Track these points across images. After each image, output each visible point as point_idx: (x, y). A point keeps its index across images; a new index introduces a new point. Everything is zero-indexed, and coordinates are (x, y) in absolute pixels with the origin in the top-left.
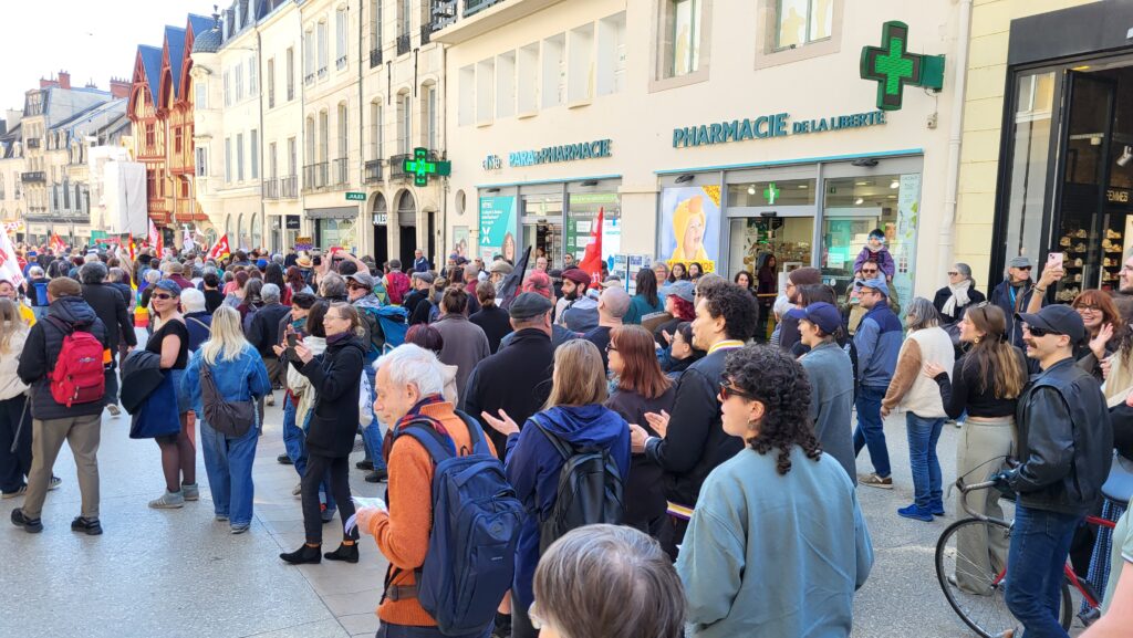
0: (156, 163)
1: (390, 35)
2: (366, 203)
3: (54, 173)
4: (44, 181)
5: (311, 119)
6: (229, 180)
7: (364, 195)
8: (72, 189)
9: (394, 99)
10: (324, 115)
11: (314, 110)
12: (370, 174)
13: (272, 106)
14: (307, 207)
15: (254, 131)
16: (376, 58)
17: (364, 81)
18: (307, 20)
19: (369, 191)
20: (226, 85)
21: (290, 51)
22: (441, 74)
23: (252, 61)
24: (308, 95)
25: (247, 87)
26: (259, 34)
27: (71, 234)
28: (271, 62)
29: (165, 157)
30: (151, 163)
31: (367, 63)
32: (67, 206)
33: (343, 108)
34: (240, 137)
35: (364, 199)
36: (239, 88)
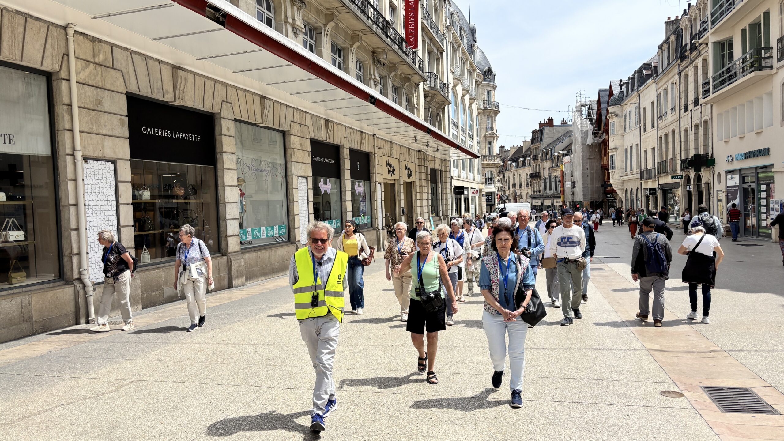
1: (691, 97)
2: (683, 180)
3: (544, 173)
4: (540, 177)
5: (661, 138)
6: (626, 171)
7: (682, 176)
8: (553, 180)
9: (693, 128)
10: (666, 135)
11: (662, 133)
12: (684, 166)
13: (645, 131)
14: (660, 183)
15: (637, 145)
16: (686, 109)
17: (682, 120)
18: (659, 88)
19: (684, 174)
20: (625, 121)
21: (652, 103)
22: (710, 116)
23: (636, 108)
24: (660, 126)
25: (634, 121)
26: (639, 94)
27: (552, 204)
28: (644, 109)
31: (682, 111)
32: (550, 189)
33: (673, 132)
34: (631, 147)
35: (682, 178)
36: (630, 122)
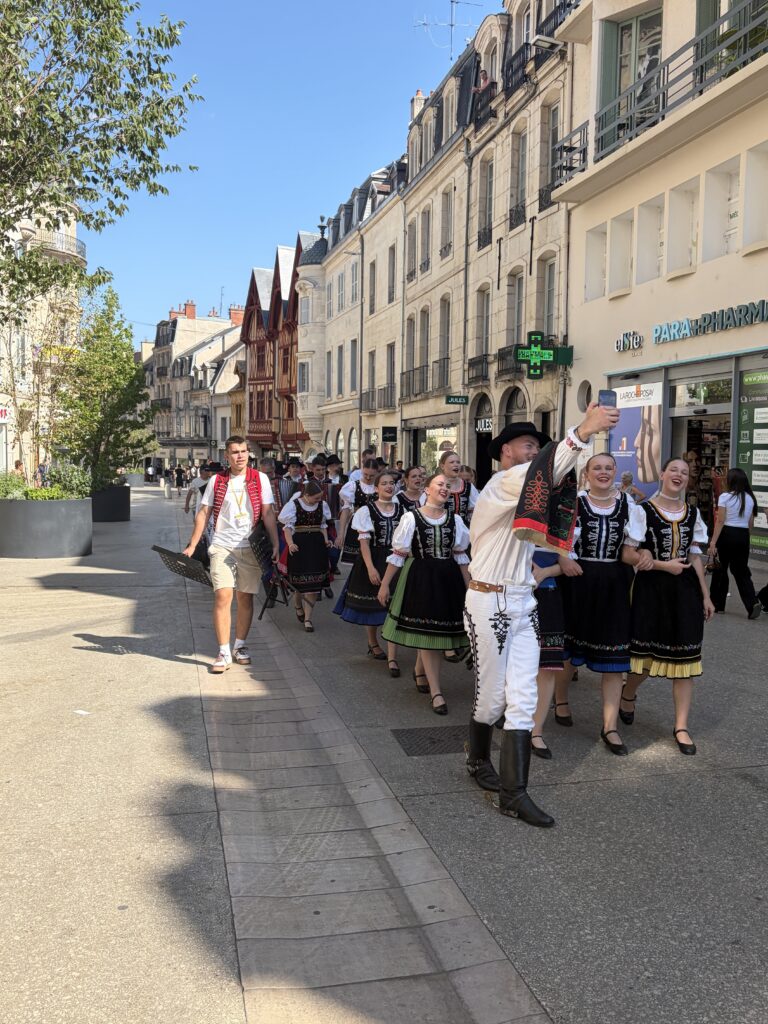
0: (265, 384)
1: (501, 207)
2: (468, 407)
3: (177, 400)
4: (170, 407)
5: (411, 321)
6: (329, 395)
7: (467, 398)
9: (504, 282)
10: (425, 313)
11: (414, 309)
12: (473, 373)
13: (372, 311)
14: (404, 418)
16: (485, 238)
17: (471, 267)
18: (411, 212)
19: (472, 394)
20: (329, 297)
21: (392, 249)
22: (563, 242)
23: (354, 267)
24: (409, 294)
25: (349, 295)
27: (189, 456)
29: (274, 378)
30: (261, 384)
31: (474, 246)
33: (445, 303)
34: (341, 348)
35: (467, 403)
36: (341, 297)
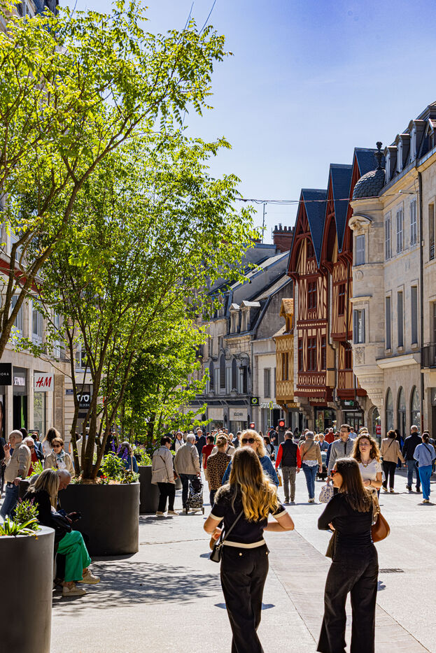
0: (316, 328)
6: (389, 347)
8: (229, 364)
13: (432, 257)
15: (414, 288)
20: (388, 235)
25: (408, 236)
26: (420, 173)
27: (226, 420)
28: (432, 207)
29: (327, 320)
30: (312, 328)
34: (400, 293)
36: (400, 237)
